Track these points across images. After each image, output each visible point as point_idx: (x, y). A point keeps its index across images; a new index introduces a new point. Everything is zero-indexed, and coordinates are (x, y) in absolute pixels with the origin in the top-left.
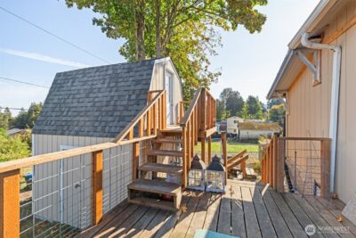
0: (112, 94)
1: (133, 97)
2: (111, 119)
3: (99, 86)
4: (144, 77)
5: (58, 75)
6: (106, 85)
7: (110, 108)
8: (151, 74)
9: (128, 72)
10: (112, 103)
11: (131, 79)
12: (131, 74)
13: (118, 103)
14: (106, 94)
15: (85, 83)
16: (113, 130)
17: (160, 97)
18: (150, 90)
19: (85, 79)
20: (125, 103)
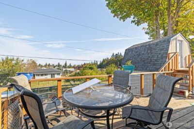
0: (149, 55)
1: (160, 56)
2: (149, 65)
3: (143, 53)
4: (165, 47)
5: (126, 50)
6: (146, 52)
7: (149, 61)
8: (169, 46)
9: (156, 46)
10: (149, 59)
11: (158, 49)
12: (158, 46)
13: (152, 59)
14: (146, 55)
15: (137, 52)
16: (150, 69)
17: (175, 55)
18: (169, 52)
19: (137, 50)
20: (155, 58)
